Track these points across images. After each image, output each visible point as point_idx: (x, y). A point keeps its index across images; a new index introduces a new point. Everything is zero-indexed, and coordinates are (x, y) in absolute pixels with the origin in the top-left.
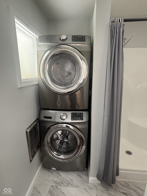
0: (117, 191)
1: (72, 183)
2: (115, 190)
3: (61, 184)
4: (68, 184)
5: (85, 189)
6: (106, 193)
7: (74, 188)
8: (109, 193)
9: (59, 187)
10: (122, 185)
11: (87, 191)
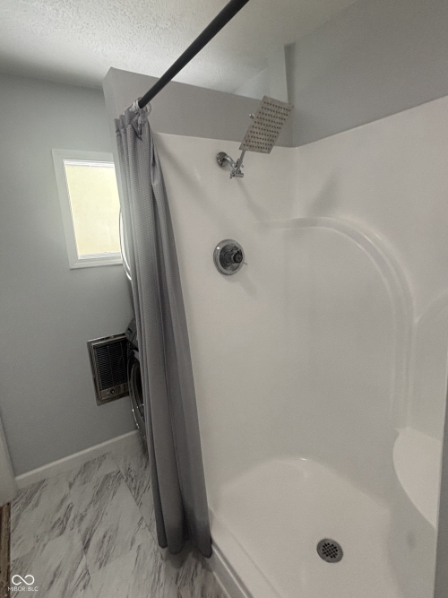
0: (176, 583)
1: (141, 493)
2: (178, 576)
3: (130, 479)
4: (135, 488)
5: (142, 518)
6: (156, 562)
7: (134, 500)
8: (160, 567)
9: (123, 481)
10: (203, 589)
11: (140, 524)
